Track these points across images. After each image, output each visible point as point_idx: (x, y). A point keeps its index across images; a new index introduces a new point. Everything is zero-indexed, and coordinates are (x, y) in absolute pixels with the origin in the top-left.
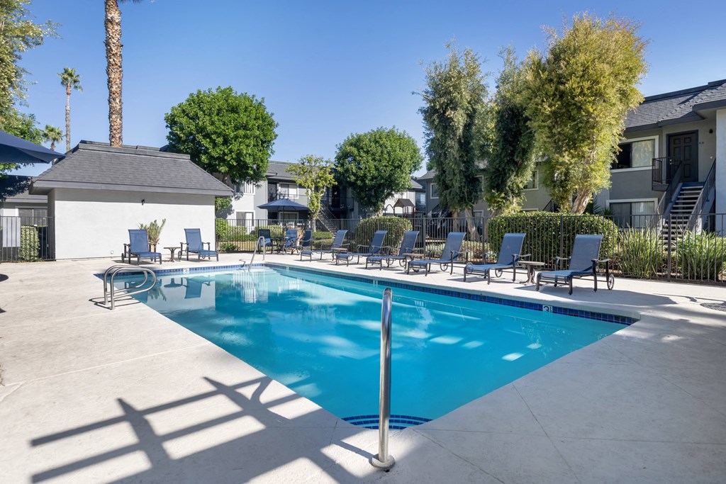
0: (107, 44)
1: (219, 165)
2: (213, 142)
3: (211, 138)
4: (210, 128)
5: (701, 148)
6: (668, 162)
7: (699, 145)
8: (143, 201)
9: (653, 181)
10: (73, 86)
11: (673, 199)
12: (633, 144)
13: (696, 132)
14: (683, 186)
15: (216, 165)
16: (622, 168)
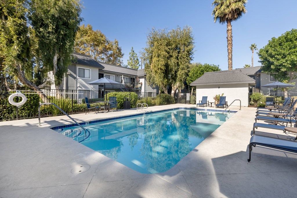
0: (227, 38)
1: (282, 68)
2: (276, 58)
3: (274, 57)
4: (273, 53)
8: (219, 88)
10: (254, 49)
15: (280, 68)
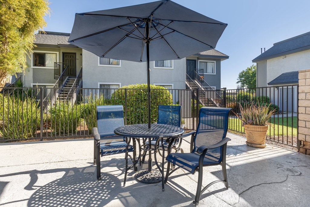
5: (78, 62)
6: (63, 66)
7: (77, 60)
9: (54, 74)
11: (63, 84)
12: (46, 54)
13: (75, 54)
14: (69, 78)
16: (40, 66)
